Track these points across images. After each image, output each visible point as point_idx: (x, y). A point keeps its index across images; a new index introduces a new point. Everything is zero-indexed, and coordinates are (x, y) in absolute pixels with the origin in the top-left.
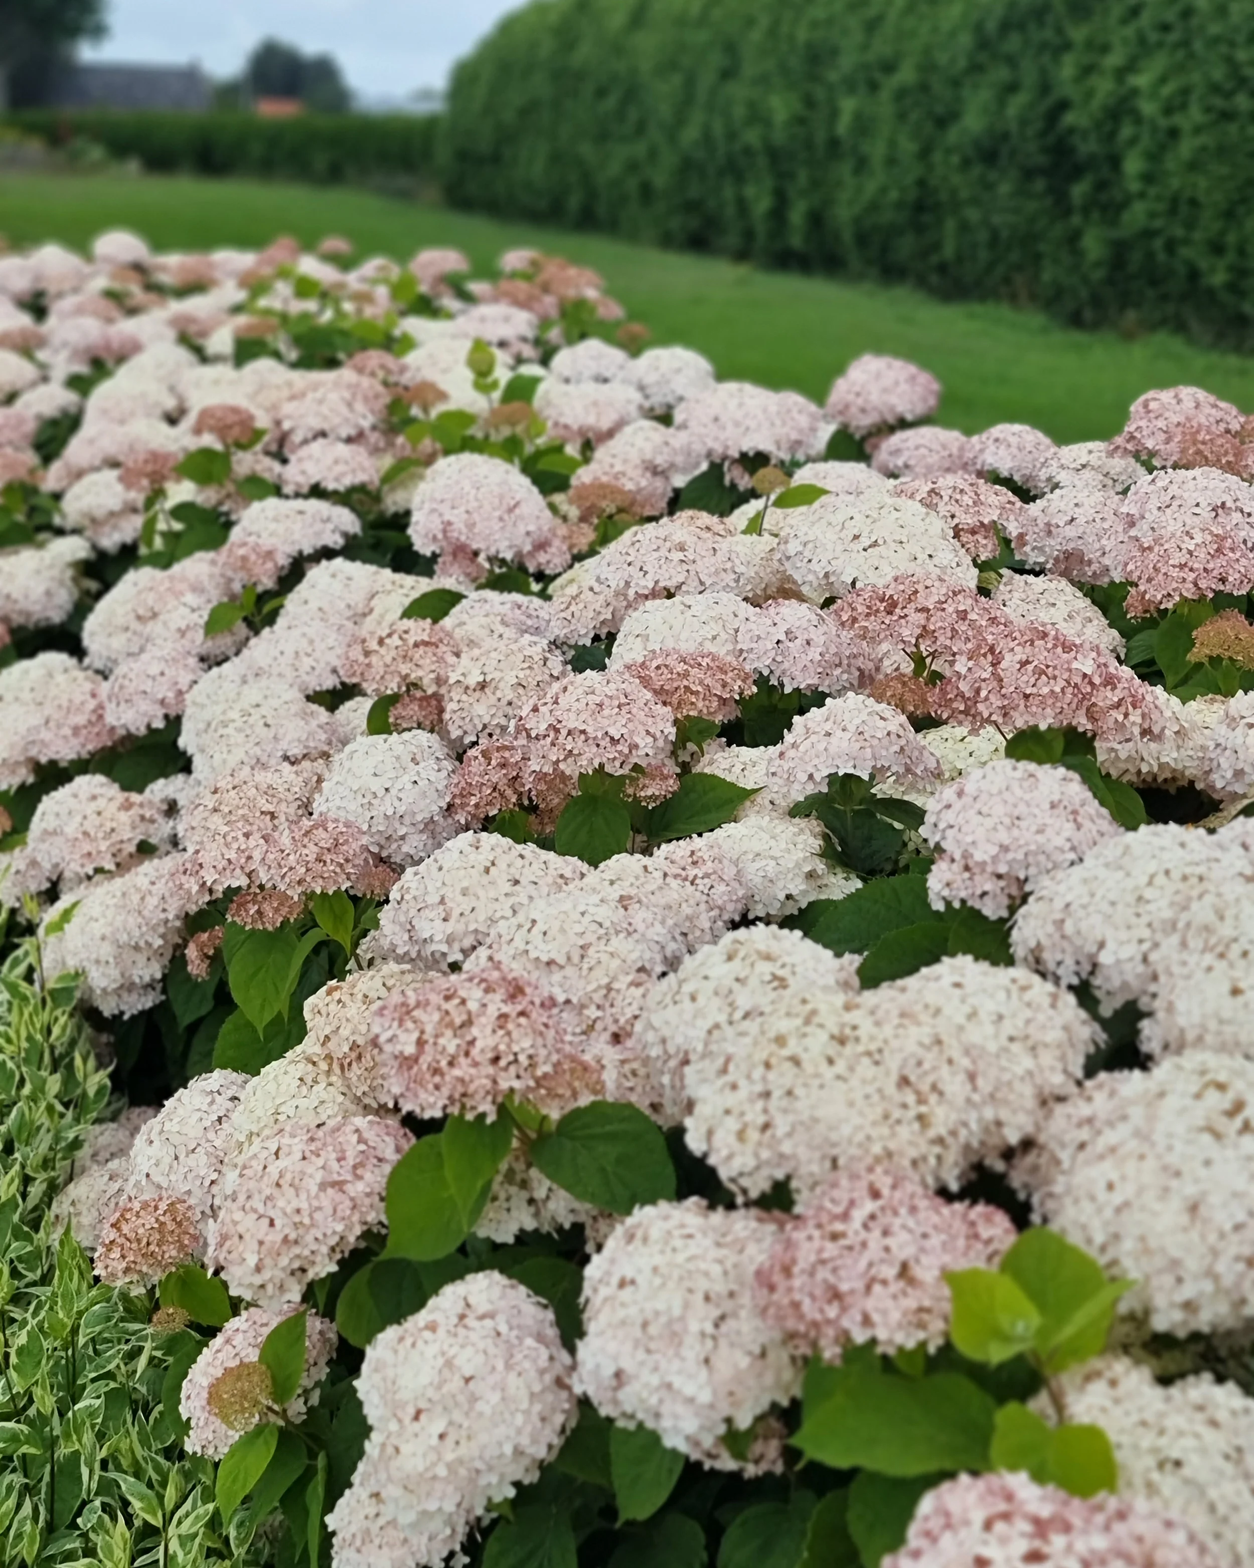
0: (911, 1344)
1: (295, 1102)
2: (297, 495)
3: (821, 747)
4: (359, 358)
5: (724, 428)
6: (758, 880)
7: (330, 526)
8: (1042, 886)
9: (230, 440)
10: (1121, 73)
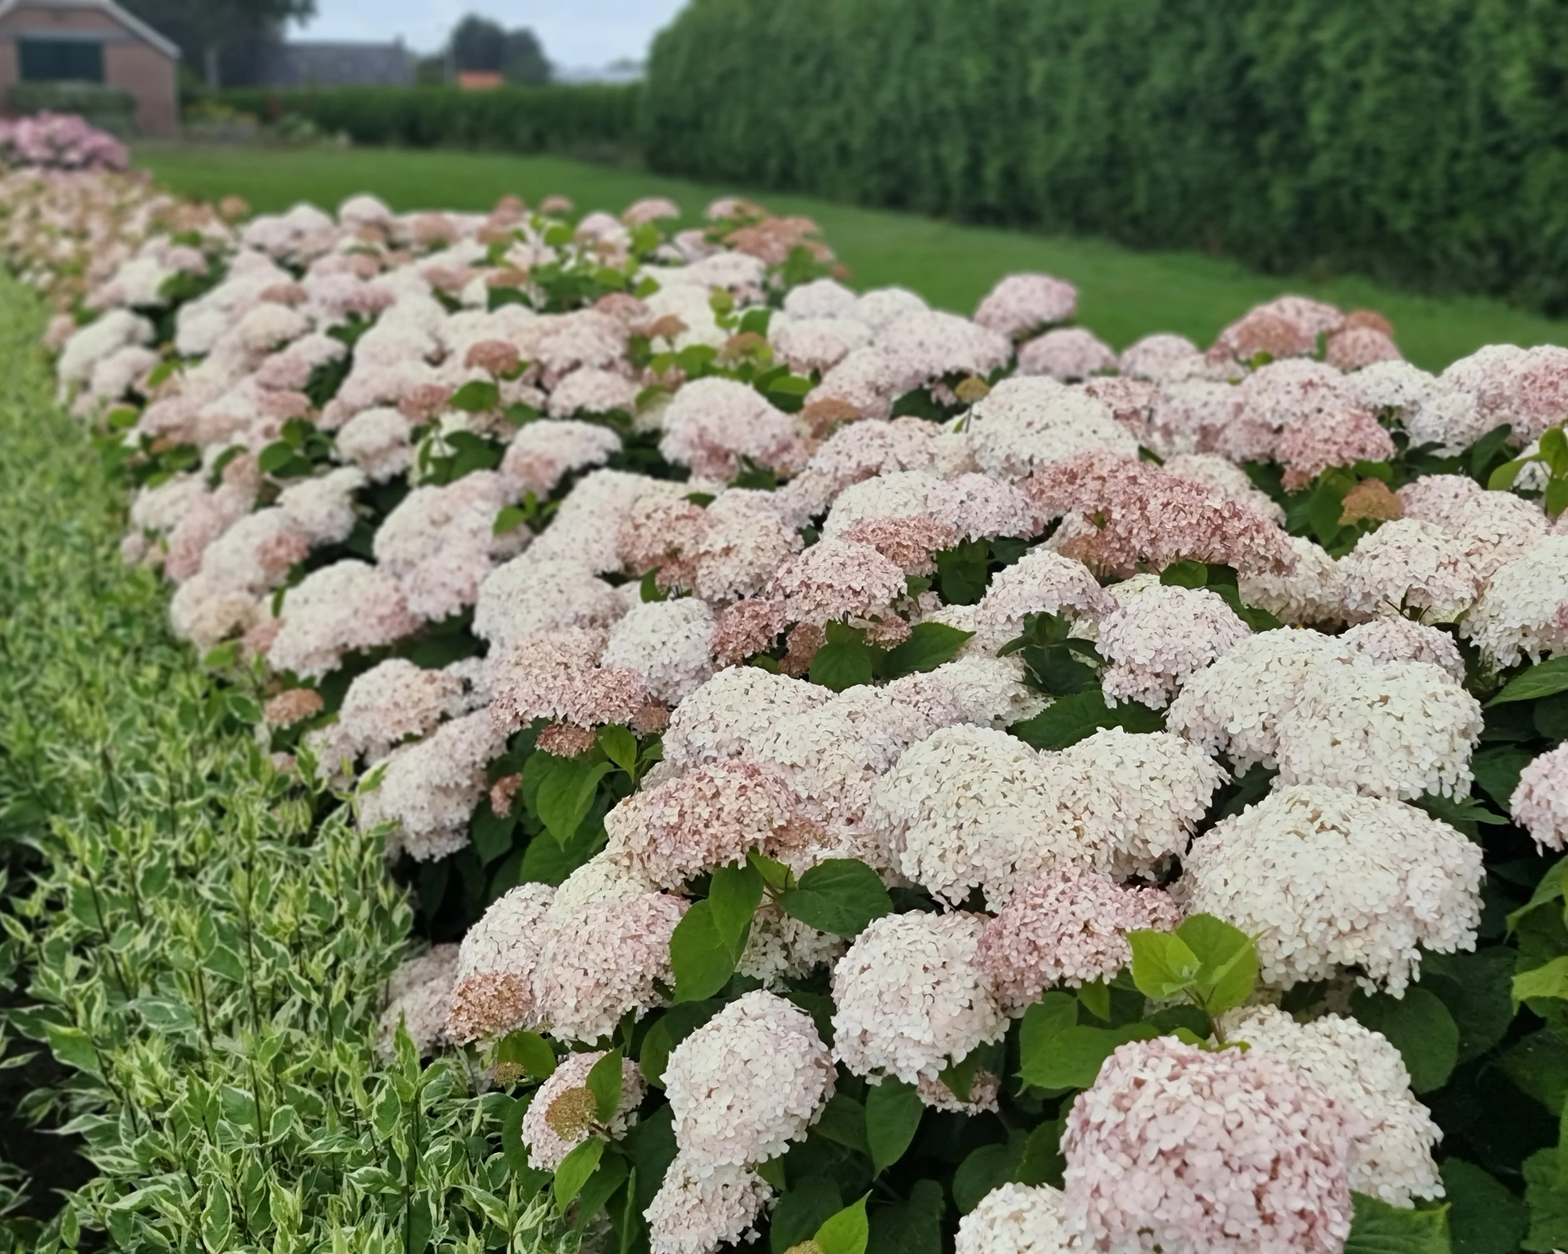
0: (1091, 978)
1: (602, 893)
2: (563, 418)
3: (1016, 592)
4: (603, 302)
5: (928, 351)
6: (970, 705)
7: (594, 445)
8: (1190, 681)
9: (498, 372)
10: (1305, 29)
